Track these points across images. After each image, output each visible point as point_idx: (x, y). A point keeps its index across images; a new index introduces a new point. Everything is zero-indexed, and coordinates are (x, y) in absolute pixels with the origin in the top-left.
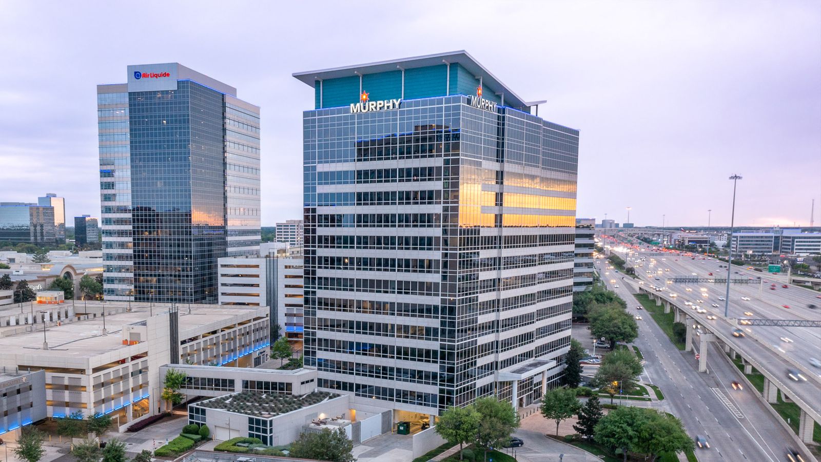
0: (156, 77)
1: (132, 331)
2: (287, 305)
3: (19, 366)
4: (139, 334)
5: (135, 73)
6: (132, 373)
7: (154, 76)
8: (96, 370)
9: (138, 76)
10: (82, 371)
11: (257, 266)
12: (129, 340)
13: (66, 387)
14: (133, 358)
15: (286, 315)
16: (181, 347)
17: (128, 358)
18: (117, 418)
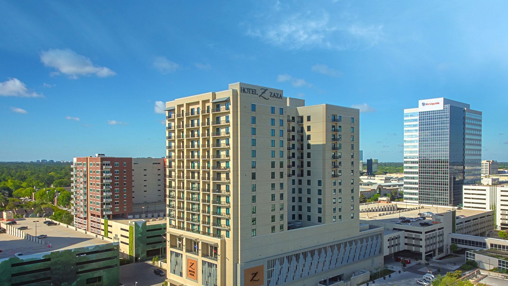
0: (433, 105)
1: (437, 218)
2: (501, 210)
3: (394, 228)
4: (440, 219)
5: (423, 103)
6: (438, 235)
7: (432, 104)
8: (426, 233)
9: (424, 104)
10: (421, 233)
11: (485, 190)
12: (435, 221)
13: (414, 238)
14: (439, 229)
15: (501, 214)
16: (456, 226)
17: (437, 229)
18: (432, 253)
